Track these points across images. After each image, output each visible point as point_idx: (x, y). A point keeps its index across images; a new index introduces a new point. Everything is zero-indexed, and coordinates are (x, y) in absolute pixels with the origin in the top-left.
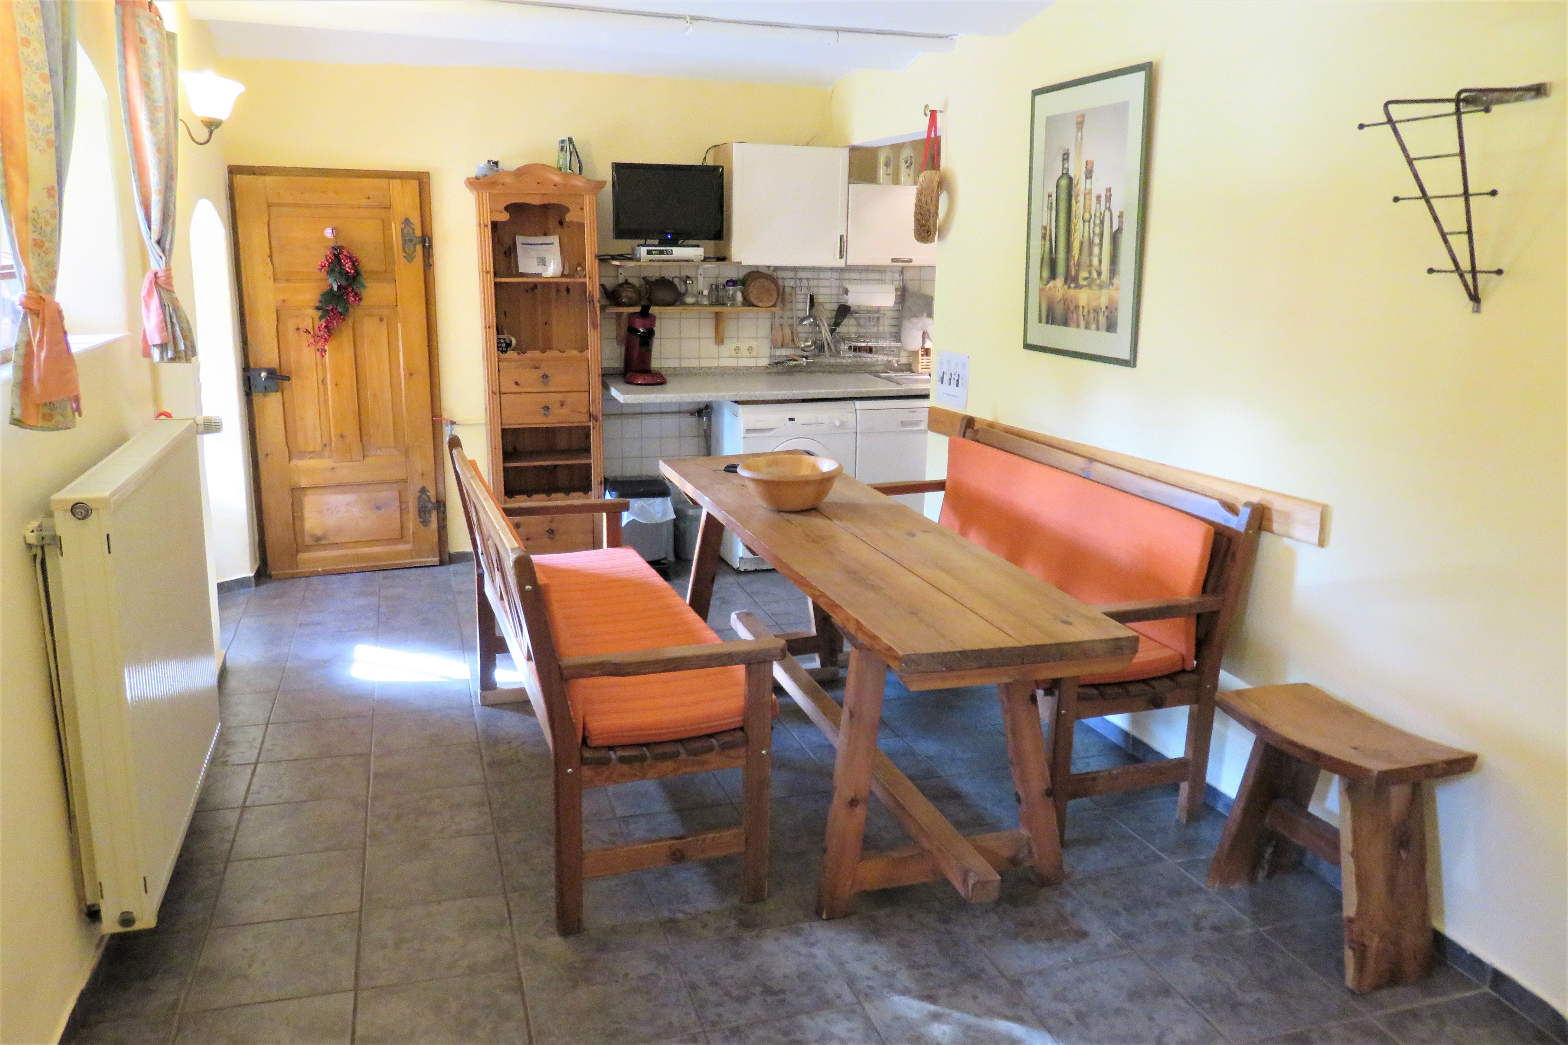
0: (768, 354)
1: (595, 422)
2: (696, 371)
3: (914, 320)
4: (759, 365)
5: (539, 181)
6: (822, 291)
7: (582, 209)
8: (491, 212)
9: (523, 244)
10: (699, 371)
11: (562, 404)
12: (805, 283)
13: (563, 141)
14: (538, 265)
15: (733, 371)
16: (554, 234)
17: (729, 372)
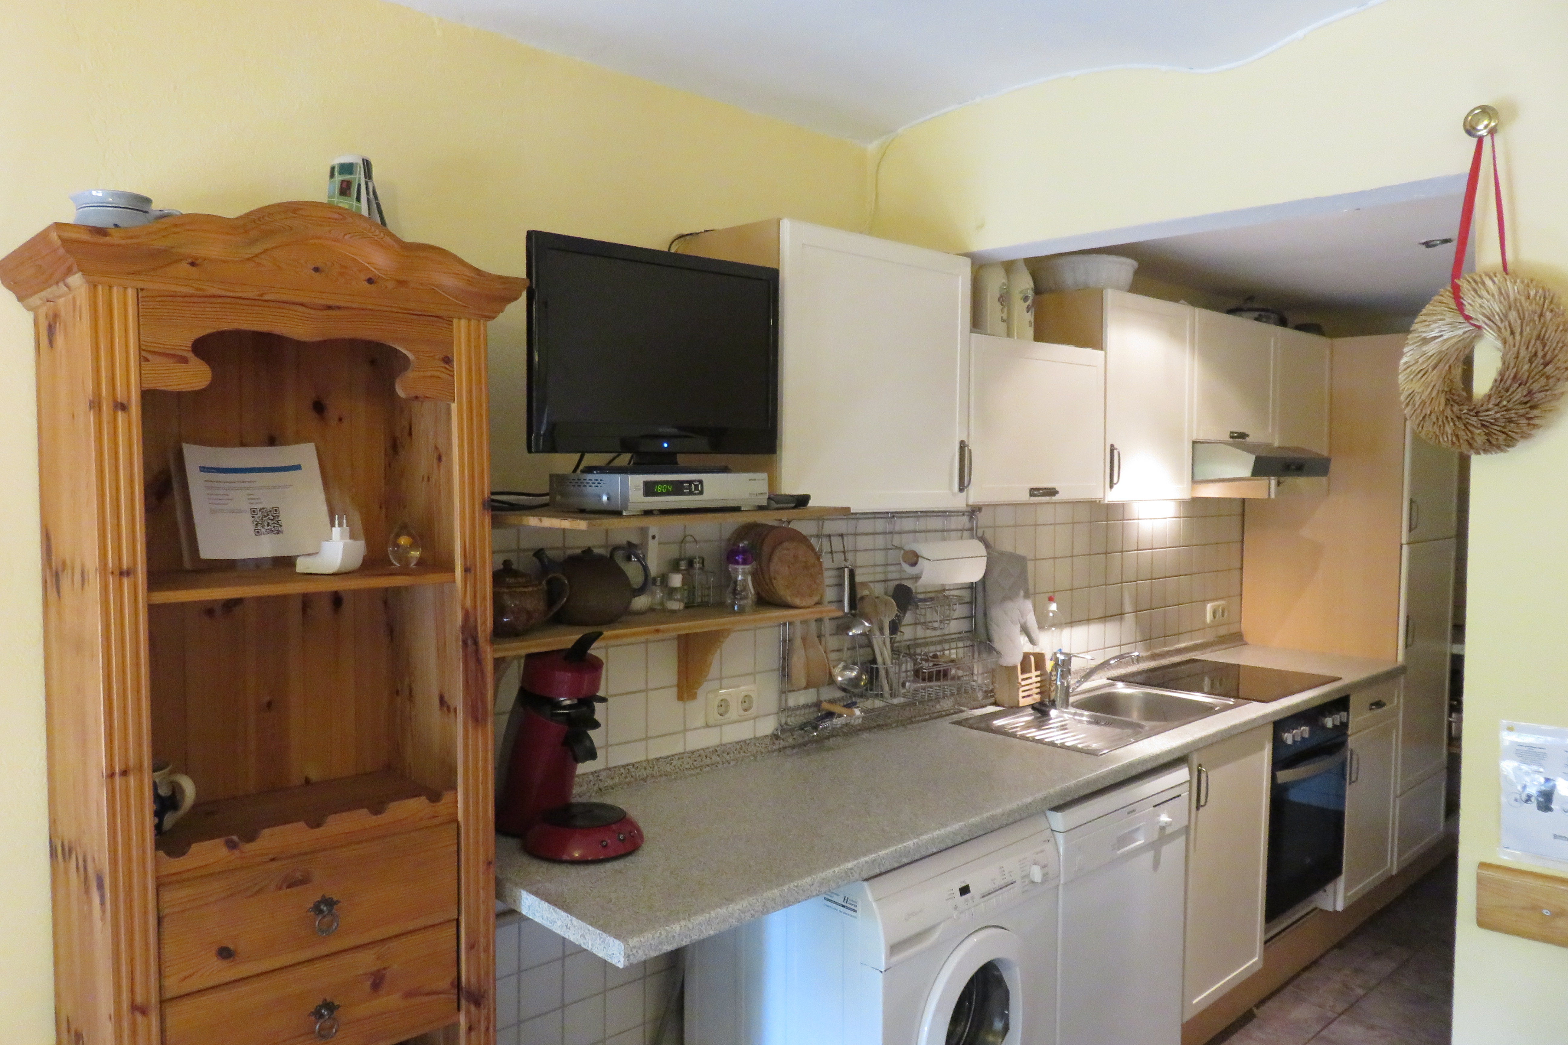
0: (773, 706)
1: (473, 1008)
2: (642, 773)
3: (1009, 605)
4: (759, 734)
5: (319, 265)
6: (862, 559)
7: (448, 360)
8: (143, 360)
9: (204, 469)
10: (649, 771)
11: (377, 981)
12: (837, 543)
13: (347, 168)
14: (258, 533)
15: (715, 758)
16: (299, 439)
17: (708, 761)
